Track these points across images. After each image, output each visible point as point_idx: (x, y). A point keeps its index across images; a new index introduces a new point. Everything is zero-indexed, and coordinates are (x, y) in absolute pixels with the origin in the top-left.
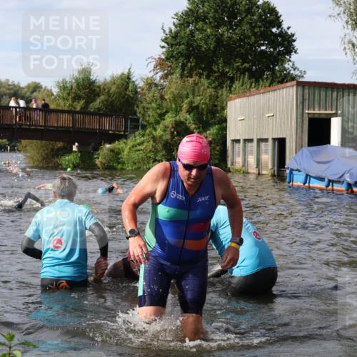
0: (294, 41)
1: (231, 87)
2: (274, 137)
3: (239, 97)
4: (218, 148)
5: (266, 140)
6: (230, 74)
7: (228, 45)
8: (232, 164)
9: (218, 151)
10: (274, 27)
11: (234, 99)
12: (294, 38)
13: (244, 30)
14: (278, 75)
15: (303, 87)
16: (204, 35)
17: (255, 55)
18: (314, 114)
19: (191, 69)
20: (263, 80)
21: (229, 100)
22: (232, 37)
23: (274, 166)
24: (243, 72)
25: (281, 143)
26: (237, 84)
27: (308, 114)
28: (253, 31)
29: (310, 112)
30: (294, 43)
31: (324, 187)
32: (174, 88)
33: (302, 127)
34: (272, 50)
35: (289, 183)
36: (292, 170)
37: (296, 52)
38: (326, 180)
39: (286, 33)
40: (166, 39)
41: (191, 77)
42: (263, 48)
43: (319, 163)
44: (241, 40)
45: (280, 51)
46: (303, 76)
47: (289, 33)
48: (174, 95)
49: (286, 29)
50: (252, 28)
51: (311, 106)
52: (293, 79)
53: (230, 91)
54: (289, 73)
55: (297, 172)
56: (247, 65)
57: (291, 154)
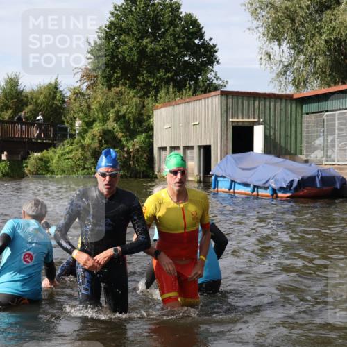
0: (216, 52)
1: (156, 96)
2: (200, 144)
3: (165, 106)
4: (145, 155)
5: (192, 148)
6: (154, 84)
7: (152, 55)
8: (159, 171)
9: (145, 158)
10: (196, 38)
11: (160, 108)
12: (216, 49)
13: (168, 41)
14: (202, 85)
15: (227, 96)
16: (128, 47)
17: (179, 67)
18: (237, 122)
19: (118, 79)
20: (186, 90)
21: (155, 109)
22: (155, 48)
23: (199, 172)
24: (168, 81)
25: (206, 151)
26: (162, 93)
27: (233, 122)
28: (176, 42)
29: (234, 120)
30: (216, 54)
31: (250, 192)
32: (100, 97)
33: (227, 135)
34: (195, 60)
35: (214, 189)
36: (217, 177)
37: (218, 62)
38: (252, 186)
39: (208, 44)
40: (92, 51)
41: (117, 87)
42: (187, 58)
43: (243, 169)
44: (164, 51)
45: (202, 61)
46: (225, 86)
47: (211, 44)
48: (100, 105)
49: (208, 41)
50: (176, 39)
51: (235, 115)
52: (216, 88)
53: (156, 101)
54: (212, 83)
55: (221, 179)
56: (169, 75)
57: (216, 161)
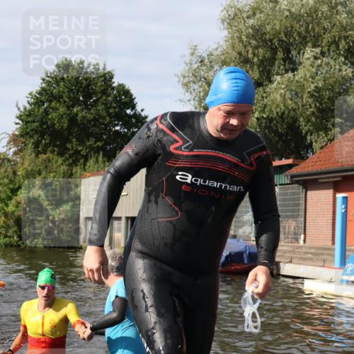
1: (85, 165)
2: (128, 216)
3: (93, 175)
5: (119, 219)
6: (84, 153)
7: (83, 124)
8: (85, 242)
10: (128, 108)
11: (89, 177)
13: (99, 110)
16: (58, 114)
17: (110, 136)
19: (46, 146)
21: (83, 178)
22: (86, 117)
24: (97, 150)
26: (91, 162)
28: (107, 112)
32: (27, 164)
34: (126, 130)
39: (140, 115)
40: (21, 116)
41: (45, 154)
42: (118, 128)
44: (95, 119)
45: (133, 131)
47: (143, 115)
48: (27, 171)
49: (140, 111)
50: (107, 109)
53: (84, 169)
56: (99, 144)
